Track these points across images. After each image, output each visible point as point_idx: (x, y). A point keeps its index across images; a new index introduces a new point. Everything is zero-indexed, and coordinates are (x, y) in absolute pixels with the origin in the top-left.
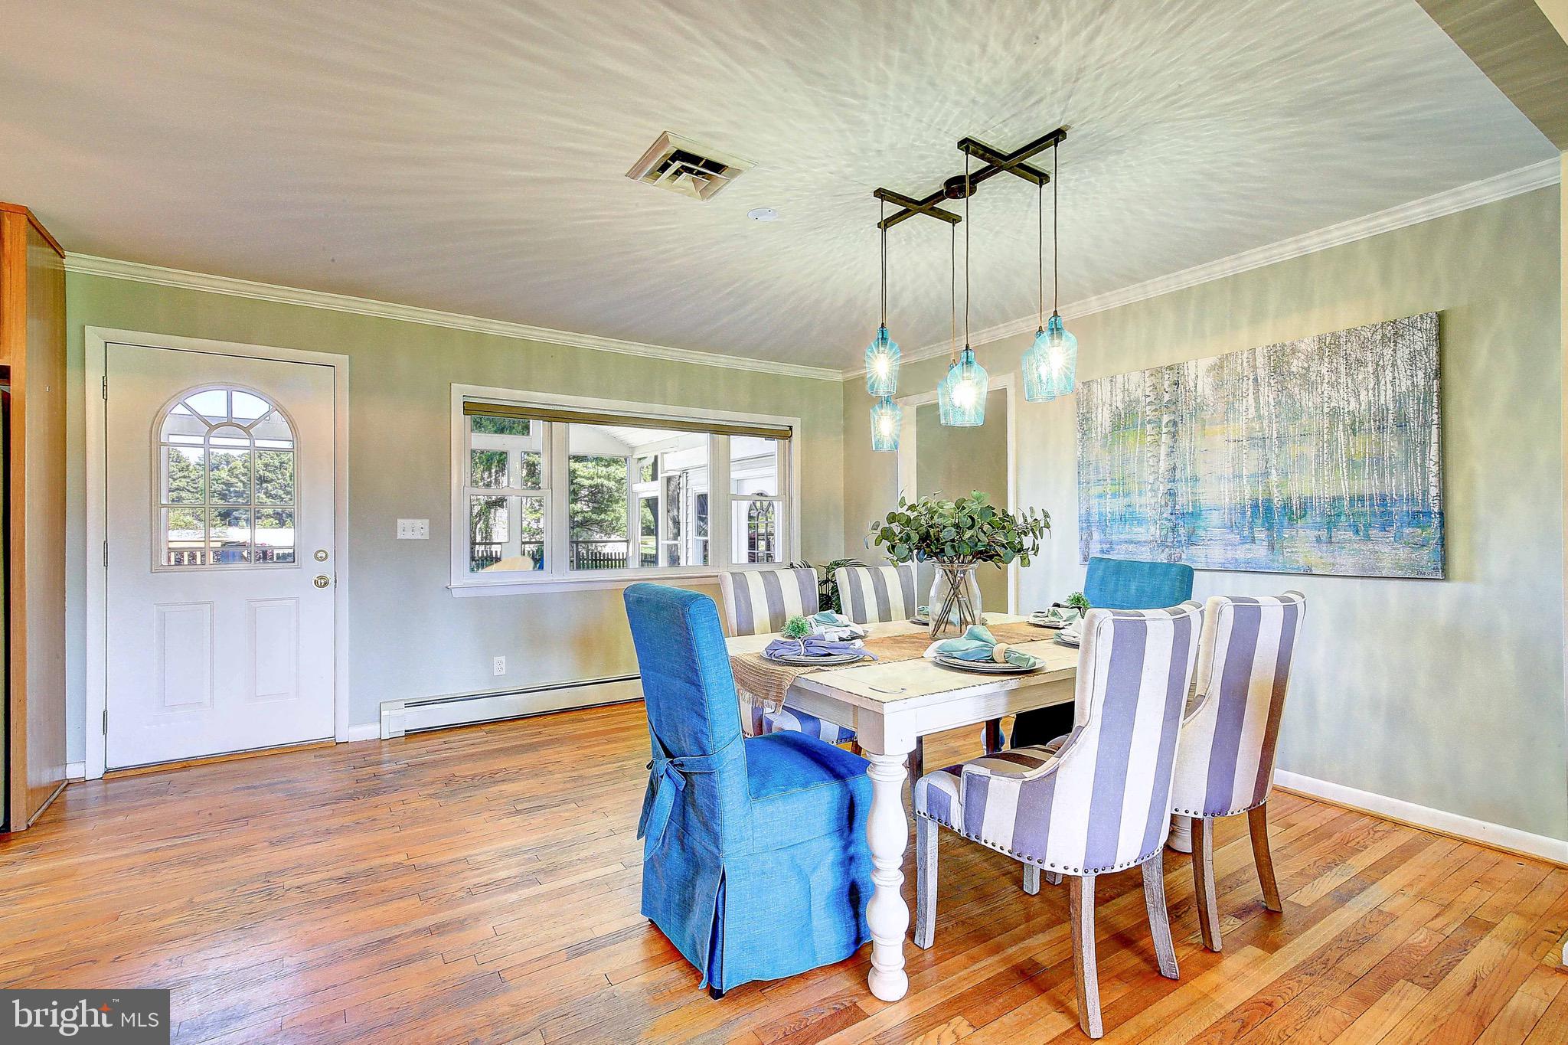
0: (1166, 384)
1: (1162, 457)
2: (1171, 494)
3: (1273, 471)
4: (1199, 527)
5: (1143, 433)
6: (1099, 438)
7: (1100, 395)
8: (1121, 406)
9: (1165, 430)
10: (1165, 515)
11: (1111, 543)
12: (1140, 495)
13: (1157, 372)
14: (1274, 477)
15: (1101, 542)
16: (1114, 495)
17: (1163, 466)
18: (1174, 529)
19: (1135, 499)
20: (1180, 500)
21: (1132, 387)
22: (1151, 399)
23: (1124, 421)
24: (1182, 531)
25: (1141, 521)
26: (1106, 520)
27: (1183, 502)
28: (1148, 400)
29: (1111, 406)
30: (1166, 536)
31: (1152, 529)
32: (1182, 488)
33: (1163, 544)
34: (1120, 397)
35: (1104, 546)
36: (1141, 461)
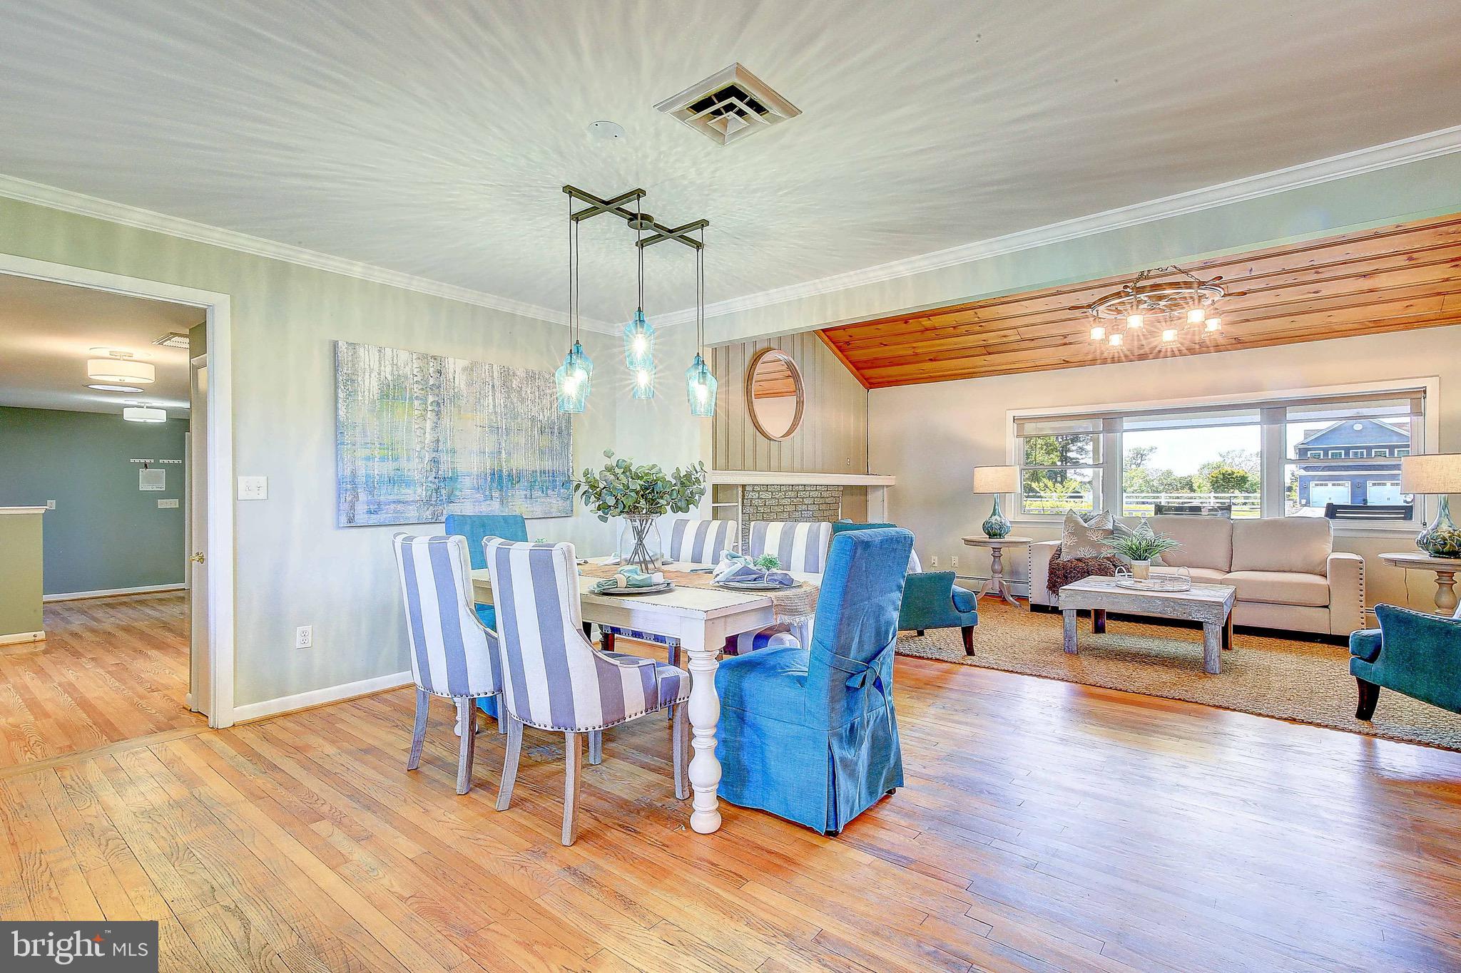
0: (431, 370)
1: (428, 430)
2: (435, 461)
3: (503, 451)
4: (457, 489)
5: (411, 405)
6: (367, 402)
7: (367, 360)
8: (390, 378)
9: (430, 408)
10: (430, 479)
11: (379, 504)
12: (408, 460)
13: (424, 357)
14: (503, 455)
15: (368, 503)
16: (383, 459)
17: (429, 437)
18: (438, 489)
19: (403, 463)
20: (442, 467)
21: (401, 363)
22: (419, 379)
23: (391, 392)
24: (443, 492)
25: (409, 483)
26: (373, 482)
27: (444, 469)
28: (415, 379)
29: (379, 374)
30: (431, 496)
31: (419, 490)
32: (444, 458)
33: (428, 502)
34: (389, 369)
35: (371, 507)
36: (409, 430)
